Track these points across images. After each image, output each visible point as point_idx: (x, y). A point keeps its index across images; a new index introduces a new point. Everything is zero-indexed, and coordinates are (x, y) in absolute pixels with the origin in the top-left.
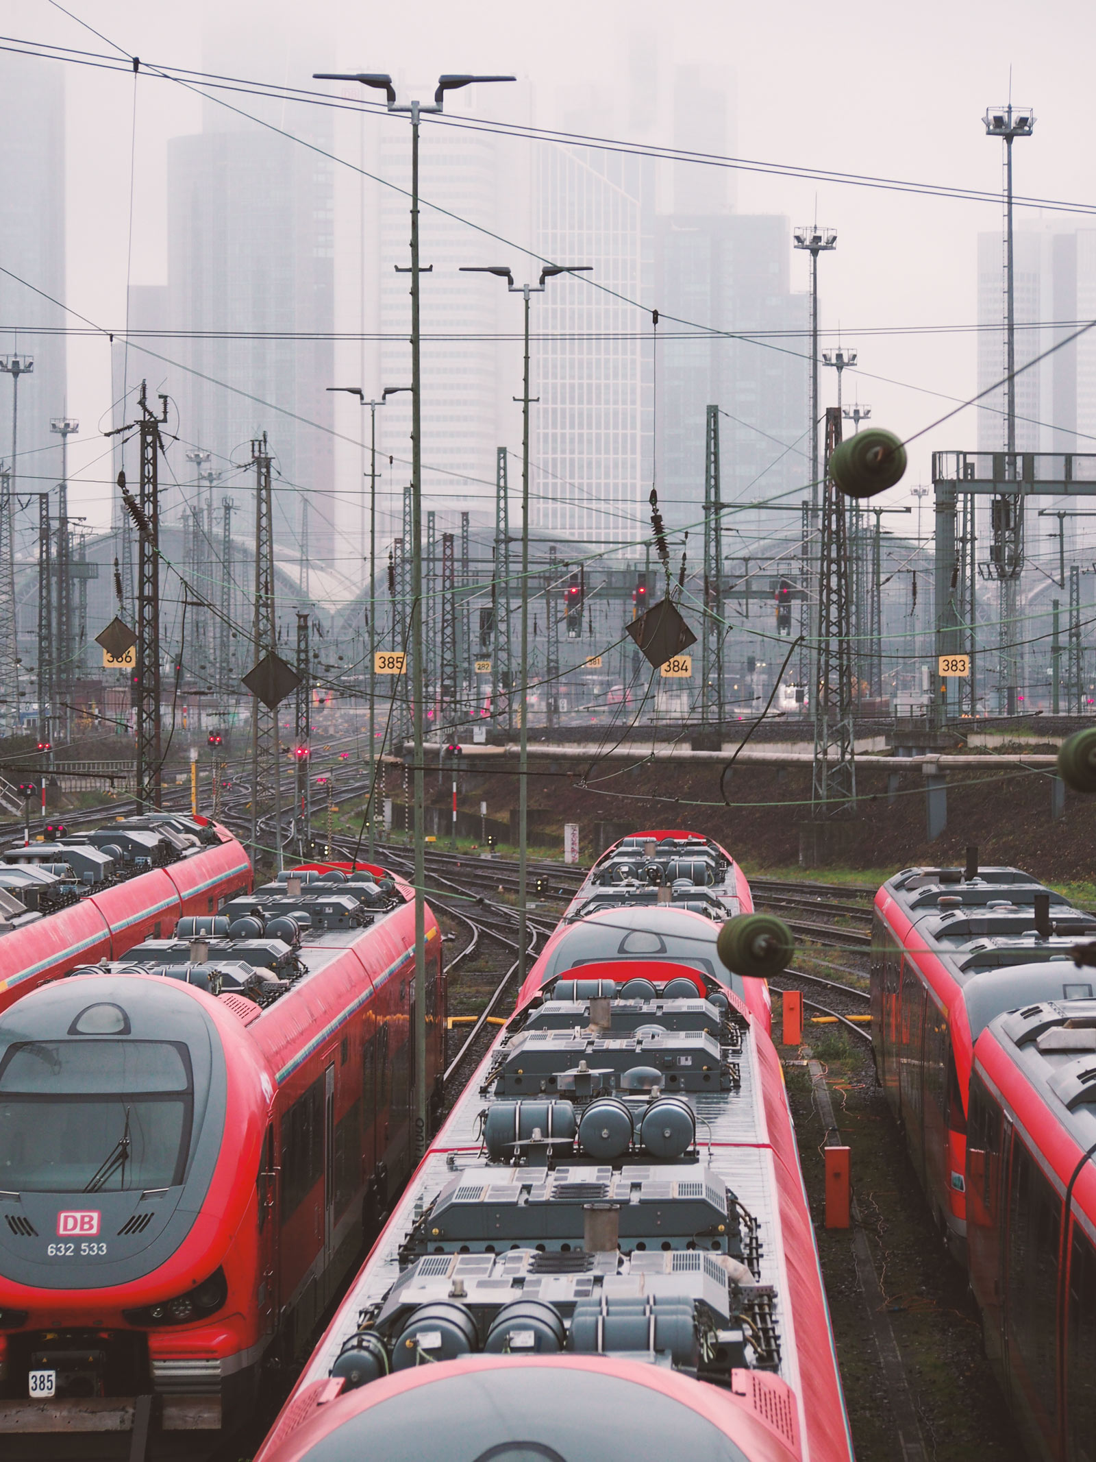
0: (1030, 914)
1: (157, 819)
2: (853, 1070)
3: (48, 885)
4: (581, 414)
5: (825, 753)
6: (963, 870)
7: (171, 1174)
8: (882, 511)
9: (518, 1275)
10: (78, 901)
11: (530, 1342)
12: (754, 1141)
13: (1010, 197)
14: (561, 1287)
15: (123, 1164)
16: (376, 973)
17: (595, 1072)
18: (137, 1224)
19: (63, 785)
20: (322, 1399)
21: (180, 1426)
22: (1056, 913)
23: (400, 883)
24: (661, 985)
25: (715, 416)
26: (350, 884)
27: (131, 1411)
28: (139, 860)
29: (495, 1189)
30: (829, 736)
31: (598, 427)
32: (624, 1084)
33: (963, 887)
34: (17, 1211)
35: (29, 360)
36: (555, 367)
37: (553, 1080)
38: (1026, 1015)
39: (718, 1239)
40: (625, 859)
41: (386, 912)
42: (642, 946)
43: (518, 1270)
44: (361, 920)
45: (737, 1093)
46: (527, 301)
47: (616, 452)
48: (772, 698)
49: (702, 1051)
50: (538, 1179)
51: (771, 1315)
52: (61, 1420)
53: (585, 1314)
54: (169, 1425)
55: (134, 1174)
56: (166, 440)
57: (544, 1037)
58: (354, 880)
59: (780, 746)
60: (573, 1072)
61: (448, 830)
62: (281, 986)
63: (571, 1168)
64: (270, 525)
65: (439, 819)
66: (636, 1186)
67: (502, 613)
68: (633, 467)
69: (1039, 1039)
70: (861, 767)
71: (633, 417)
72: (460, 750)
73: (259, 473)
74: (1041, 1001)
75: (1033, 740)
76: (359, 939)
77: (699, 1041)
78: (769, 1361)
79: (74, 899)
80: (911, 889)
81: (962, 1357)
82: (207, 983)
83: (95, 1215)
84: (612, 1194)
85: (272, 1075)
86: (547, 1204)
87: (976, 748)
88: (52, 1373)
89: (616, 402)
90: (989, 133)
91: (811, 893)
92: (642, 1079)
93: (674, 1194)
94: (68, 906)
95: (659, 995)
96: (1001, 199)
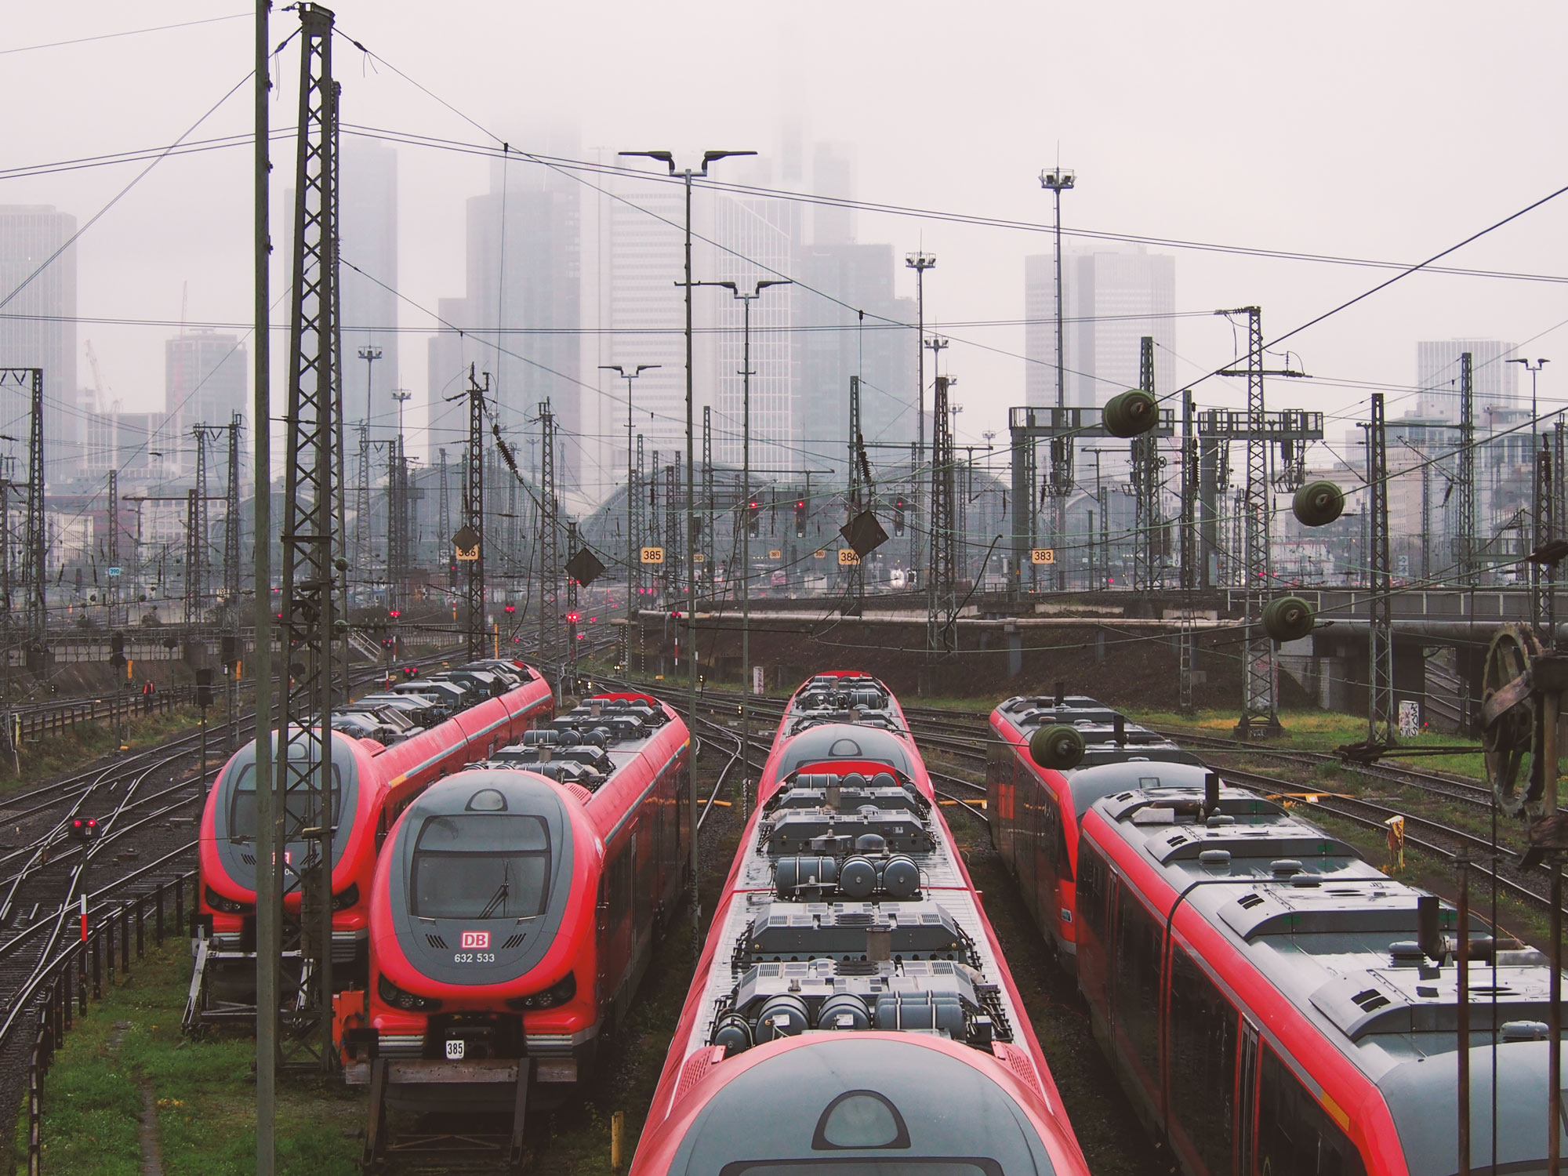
0: (1110, 729)
1: (491, 663)
2: (972, 838)
3: (427, 709)
4: (768, 384)
5: (936, 617)
6: (1053, 698)
7: (537, 908)
8: (972, 449)
9: (828, 977)
10: (446, 720)
11: (851, 1023)
12: (955, 886)
13: (1059, 228)
14: (859, 985)
15: (504, 899)
16: (657, 771)
17: (838, 838)
18: (514, 941)
19: (405, 641)
20: (715, 1060)
21: (548, 1079)
22: (1127, 728)
23: (665, 707)
24: (870, 778)
25: (857, 384)
26: (632, 708)
27: (516, 1069)
28: (482, 691)
29: (796, 917)
30: (939, 605)
31: (762, 392)
32: (858, 846)
33: (1053, 710)
34: (434, 931)
35: (379, 350)
36: (732, 350)
37: (808, 843)
38: (1121, 799)
39: (952, 953)
40: (819, 691)
41: (658, 728)
42: (845, 750)
43: (827, 973)
44: (643, 733)
45: (934, 852)
46: (747, 306)
47: (774, 409)
48: (886, 580)
49: (910, 823)
50: (823, 911)
51: (999, 1005)
52: (468, 1074)
53: (887, 1003)
54: (541, 1079)
55: (512, 906)
56: (487, 403)
57: (798, 814)
58: (634, 705)
59: (903, 613)
60: (824, 837)
61: (671, 670)
62: (601, 778)
63: (844, 904)
64: (552, 461)
65: (665, 663)
66: (892, 916)
67: (707, 520)
68: (786, 419)
69: (1133, 816)
70: (961, 627)
71: (786, 385)
72: (680, 616)
73: (545, 425)
74: (1131, 789)
75: (1081, 608)
76: (643, 746)
77: (907, 817)
78: (1005, 1036)
79: (443, 718)
80: (1017, 712)
81: (1072, 1037)
82: (555, 775)
83: (486, 935)
84: (877, 921)
85: (602, 838)
86: (833, 927)
87: (1041, 613)
88: (462, 1042)
89: (768, 375)
90: (1044, 187)
91: (928, 715)
92: (870, 842)
93: (920, 922)
94: (440, 723)
95: (870, 785)
96: (1052, 230)
